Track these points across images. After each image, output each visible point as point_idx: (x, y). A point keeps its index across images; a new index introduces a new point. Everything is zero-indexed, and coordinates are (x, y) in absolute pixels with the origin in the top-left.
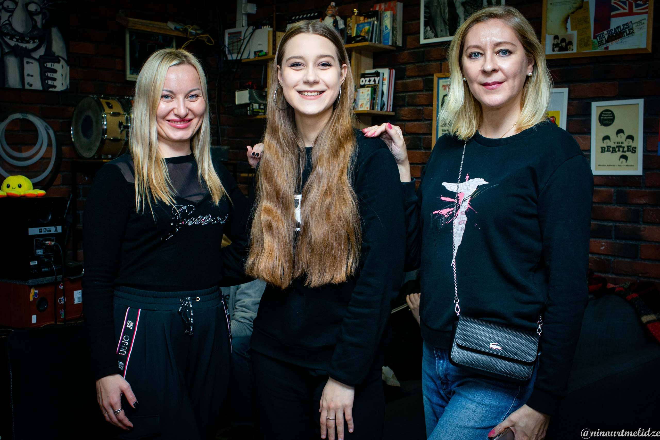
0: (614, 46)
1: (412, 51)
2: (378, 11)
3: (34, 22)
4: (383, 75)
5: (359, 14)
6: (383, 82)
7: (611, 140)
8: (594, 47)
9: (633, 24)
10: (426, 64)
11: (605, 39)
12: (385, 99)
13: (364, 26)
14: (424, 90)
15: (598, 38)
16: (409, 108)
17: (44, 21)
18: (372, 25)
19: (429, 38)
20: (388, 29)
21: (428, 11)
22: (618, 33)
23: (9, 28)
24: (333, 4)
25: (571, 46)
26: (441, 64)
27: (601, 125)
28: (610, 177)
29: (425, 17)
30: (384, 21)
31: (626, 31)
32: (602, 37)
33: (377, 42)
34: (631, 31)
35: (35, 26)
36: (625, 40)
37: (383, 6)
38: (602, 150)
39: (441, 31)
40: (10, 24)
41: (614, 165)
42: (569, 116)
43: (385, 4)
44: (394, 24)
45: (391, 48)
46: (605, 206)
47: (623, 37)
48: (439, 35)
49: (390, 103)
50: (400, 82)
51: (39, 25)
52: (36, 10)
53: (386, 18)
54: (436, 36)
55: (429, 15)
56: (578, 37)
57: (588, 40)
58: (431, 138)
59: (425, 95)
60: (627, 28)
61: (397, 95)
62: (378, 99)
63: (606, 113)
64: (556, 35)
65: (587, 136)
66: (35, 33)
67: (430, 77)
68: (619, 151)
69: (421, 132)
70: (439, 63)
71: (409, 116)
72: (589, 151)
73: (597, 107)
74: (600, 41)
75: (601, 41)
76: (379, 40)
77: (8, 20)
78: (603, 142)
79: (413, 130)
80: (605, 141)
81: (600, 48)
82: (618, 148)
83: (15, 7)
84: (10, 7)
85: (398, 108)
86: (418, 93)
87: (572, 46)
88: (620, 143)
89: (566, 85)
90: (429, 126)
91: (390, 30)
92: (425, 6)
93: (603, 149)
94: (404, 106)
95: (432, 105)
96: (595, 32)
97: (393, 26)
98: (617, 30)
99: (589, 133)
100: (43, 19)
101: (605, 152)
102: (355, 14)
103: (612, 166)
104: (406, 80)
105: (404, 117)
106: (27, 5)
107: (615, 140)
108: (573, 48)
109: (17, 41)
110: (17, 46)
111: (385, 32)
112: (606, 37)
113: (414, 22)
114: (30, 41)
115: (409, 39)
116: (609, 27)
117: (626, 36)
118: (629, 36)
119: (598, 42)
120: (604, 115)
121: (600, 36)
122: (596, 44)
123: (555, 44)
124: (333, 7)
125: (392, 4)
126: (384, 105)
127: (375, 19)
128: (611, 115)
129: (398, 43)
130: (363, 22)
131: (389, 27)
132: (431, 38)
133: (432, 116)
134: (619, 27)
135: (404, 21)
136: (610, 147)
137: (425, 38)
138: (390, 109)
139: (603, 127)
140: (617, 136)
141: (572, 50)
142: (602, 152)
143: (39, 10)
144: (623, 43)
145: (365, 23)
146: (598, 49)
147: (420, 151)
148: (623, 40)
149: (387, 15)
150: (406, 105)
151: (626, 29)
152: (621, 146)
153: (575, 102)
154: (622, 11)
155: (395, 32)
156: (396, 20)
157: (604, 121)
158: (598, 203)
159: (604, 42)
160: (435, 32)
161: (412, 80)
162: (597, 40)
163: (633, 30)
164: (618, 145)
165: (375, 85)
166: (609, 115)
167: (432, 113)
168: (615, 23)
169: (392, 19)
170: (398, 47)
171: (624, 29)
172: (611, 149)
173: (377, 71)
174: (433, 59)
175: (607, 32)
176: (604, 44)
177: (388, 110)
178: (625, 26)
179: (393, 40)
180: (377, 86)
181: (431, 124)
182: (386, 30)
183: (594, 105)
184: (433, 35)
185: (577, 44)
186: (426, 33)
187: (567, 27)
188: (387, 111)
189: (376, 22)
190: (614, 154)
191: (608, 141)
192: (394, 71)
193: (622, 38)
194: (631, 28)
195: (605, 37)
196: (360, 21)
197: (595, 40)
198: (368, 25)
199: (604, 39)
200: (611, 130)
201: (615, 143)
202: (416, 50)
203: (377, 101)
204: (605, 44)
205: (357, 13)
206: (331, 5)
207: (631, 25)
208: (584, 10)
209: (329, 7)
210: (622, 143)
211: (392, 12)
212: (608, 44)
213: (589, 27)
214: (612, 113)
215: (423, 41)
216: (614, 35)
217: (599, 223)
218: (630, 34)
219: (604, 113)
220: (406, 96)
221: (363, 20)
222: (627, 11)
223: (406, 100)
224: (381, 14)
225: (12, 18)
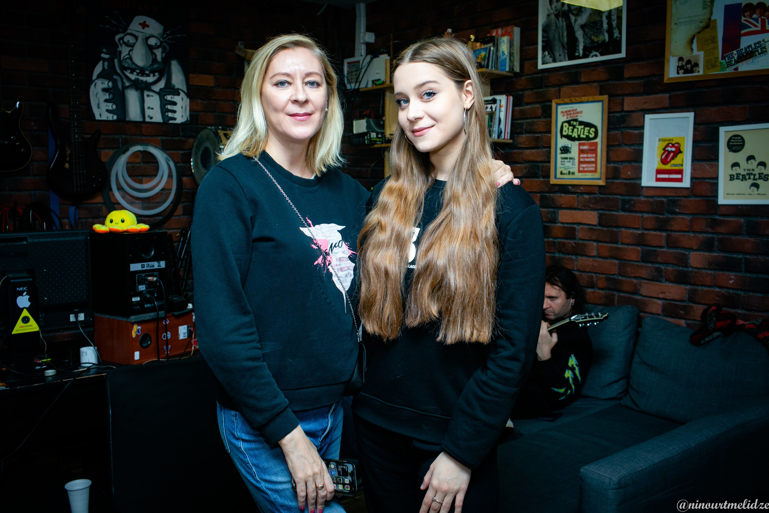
0: (745, 67)
1: (530, 76)
2: (494, 37)
3: (154, 56)
4: (500, 102)
5: (476, 40)
6: (500, 110)
7: (741, 167)
8: (722, 68)
9: (766, 42)
10: (544, 90)
11: (735, 60)
12: (502, 126)
13: (480, 53)
14: (542, 117)
15: (727, 59)
16: (528, 135)
17: (164, 55)
18: (488, 51)
19: (547, 63)
20: (505, 55)
21: (546, 35)
22: (749, 52)
23: (130, 62)
24: (450, 30)
25: (697, 68)
26: (560, 90)
27: (730, 151)
28: (740, 207)
29: (543, 42)
30: (500, 46)
31: (758, 50)
32: (731, 57)
33: (493, 69)
34: (764, 50)
35: (155, 60)
36: (756, 60)
37: (500, 31)
38: (731, 178)
39: (560, 55)
40: (131, 58)
41: (744, 193)
42: (695, 141)
43: (502, 29)
44: (511, 49)
45: (509, 74)
46: (733, 237)
47: (754, 56)
48: (557, 60)
49: (508, 131)
50: (517, 108)
51: (159, 58)
52: (156, 44)
53: (503, 43)
54: (554, 61)
55: (547, 39)
56: (704, 58)
57: (716, 61)
58: (550, 166)
59: (544, 122)
60: (759, 47)
61: (515, 122)
62: (495, 126)
63: (735, 138)
64: (681, 56)
65: (713, 163)
66: (156, 66)
67: (548, 104)
68: (749, 178)
69: (540, 160)
70: (558, 88)
71: (527, 143)
72: (717, 178)
73: (726, 132)
74: (728, 62)
75: (730, 61)
76: (496, 65)
77: (129, 54)
78: (732, 170)
79: (531, 158)
80: (734, 168)
81: (729, 69)
82: (748, 175)
83: (135, 42)
84: (130, 42)
85: (516, 135)
86: (536, 120)
87: (699, 68)
88: (751, 170)
89: (691, 110)
90: (547, 153)
91: (507, 55)
92: (544, 31)
93: (732, 176)
94: (522, 133)
95: (550, 132)
96: (723, 53)
97: (510, 51)
98: (748, 50)
99: (717, 159)
100: (163, 53)
101: (734, 179)
102: (472, 40)
103: (741, 194)
104: (523, 106)
105: (522, 144)
106: (147, 39)
107: (745, 167)
108: (699, 70)
109: (138, 74)
110: (137, 80)
111: (502, 57)
112: (736, 57)
113: (531, 47)
114: (150, 74)
115: (527, 64)
116: (739, 47)
117: (758, 56)
118: (761, 55)
119: (727, 63)
120: (733, 141)
121: (728, 56)
122: (725, 65)
123: (680, 66)
124: (449, 34)
125: (509, 29)
126: (501, 132)
127: (491, 44)
128: (741, 141)
129: (515, 69)
130: (480, 48)
131: (506, 53)
132: (550, 63)
133: (550, 143)
134: (750, 46)
135: (521, 47)
136: (740, 174)
137: (543, 63)
138: (507, 136)
139: (732, 153)
140: (748, 163)
141: (699, 72)
142: (731, 180)
143: (159, 44)
144: (755, 63)
145: (481, 49)
146: (726, 70)
147: (538, 179)
148: (754, 59)
149: (504, 41)
150: (524, 132)
151: (757, 48)
152: (752, 174)
153: (701, 127)
154: (754, 29)
155: (512, 58)
156: (513, 45)
157: (733, 147)
158: (727, 234)
159: (733, 63)
160: (553, 57)
161: (529, 107)
162: (726, 61)
163: (766, 49)
164: (749, 172)
165: (492, 112)
166: (739, 141)
167: (550, 141)
168: (746, 42)
169: (509, 44)
170: (516, 74)
171: (756, 48)
172: (741, 177)
173: (494, 98)
174: (551, 84)
175: (737, 51)
176: (733, 65)
177: (506, 138)
178: (757, 44)
179: (510, 66)
180: (494, 113)
181: (549, 152)
182: (503, 55)
183: (723, 130)
184: (551, 60)
185: (704, 65)
186: (544, 58)
187: (693, 48)
188: (504, 138)
189: (492, 48)
190: (744, 182)
191: (737, 168)
192: (511, 98)
193: (753, 58)
194: (763, 46)
195: (734, 57)
196: (477, 47)
197: (724, 61)
198: (484, 52)
199: (733, 60)
200: (740, 157)
201: (745, 170)
202: (533, 76)
203: (494, 129)
204: (735, 64)
205: (474, 39)
206: (448, 32)
207: (763, 44)
208: (711, 29)
209: (446, 33)
210: (753, 170)
211: (509, 37)
212: (737, 64)
213: (716, 48)
214: (742, 139)
215: (540, 66)
216: (745, 54)
217: (727, 255)
218: (762, 53)
219: (733, 138)
220: (524, 123)
221: (479, 46)
222: (759, 29)
223: (524, 127)
224: (497, 39)
225: (132, 53)
